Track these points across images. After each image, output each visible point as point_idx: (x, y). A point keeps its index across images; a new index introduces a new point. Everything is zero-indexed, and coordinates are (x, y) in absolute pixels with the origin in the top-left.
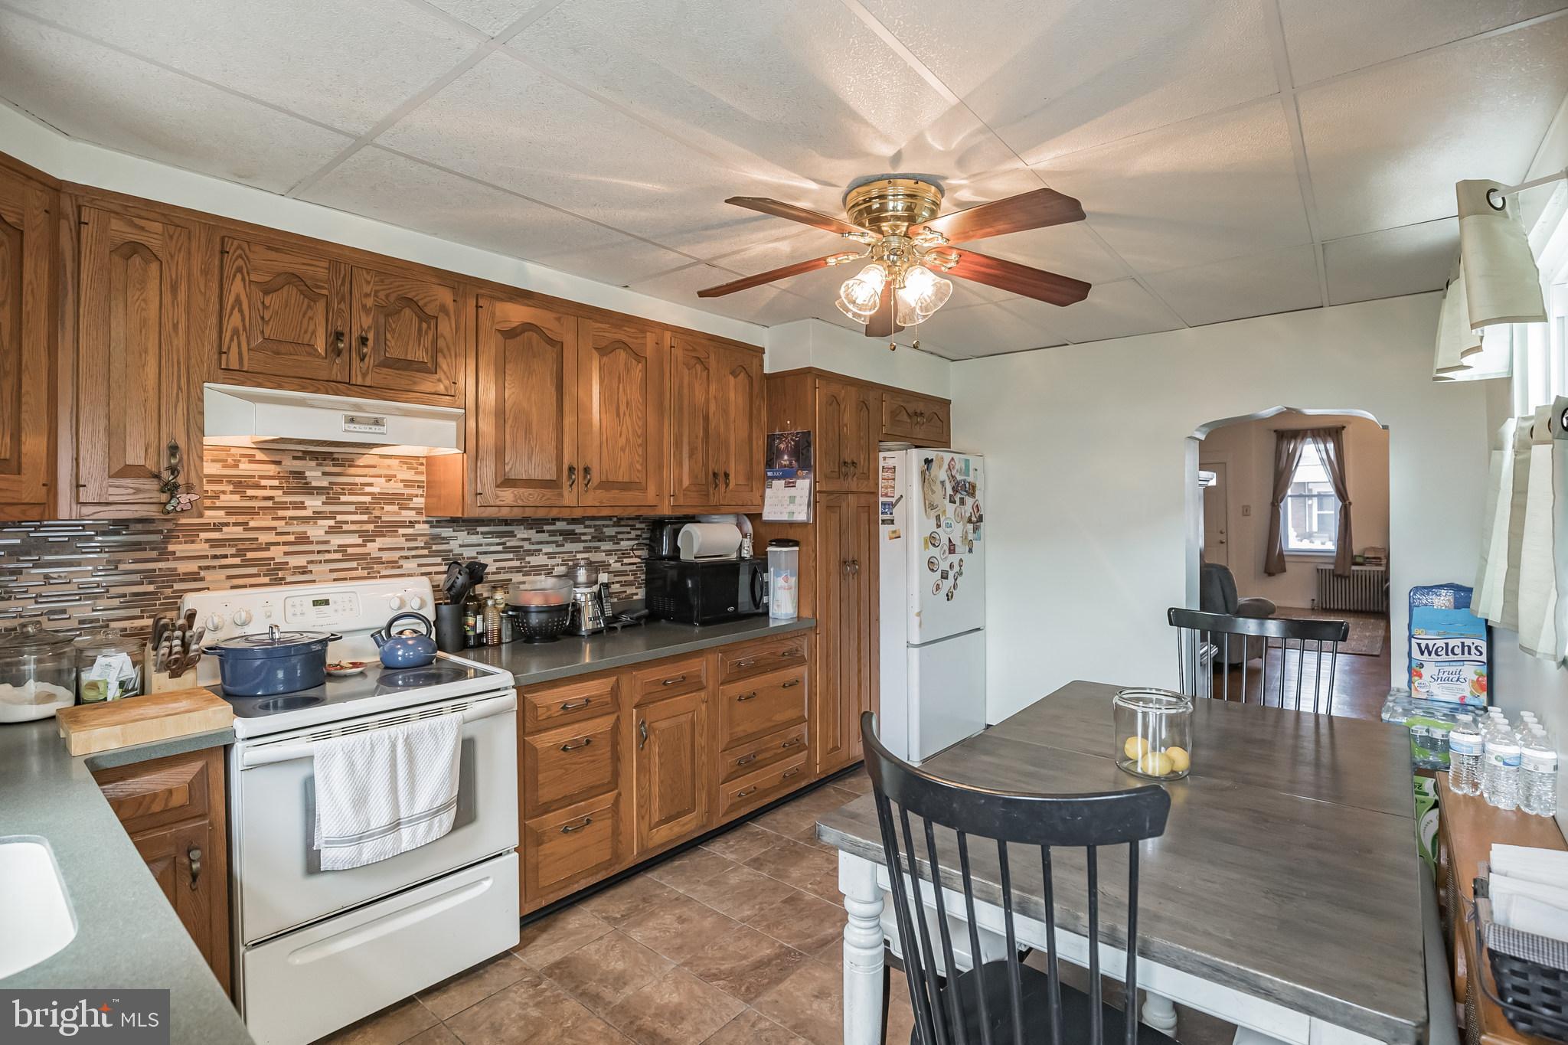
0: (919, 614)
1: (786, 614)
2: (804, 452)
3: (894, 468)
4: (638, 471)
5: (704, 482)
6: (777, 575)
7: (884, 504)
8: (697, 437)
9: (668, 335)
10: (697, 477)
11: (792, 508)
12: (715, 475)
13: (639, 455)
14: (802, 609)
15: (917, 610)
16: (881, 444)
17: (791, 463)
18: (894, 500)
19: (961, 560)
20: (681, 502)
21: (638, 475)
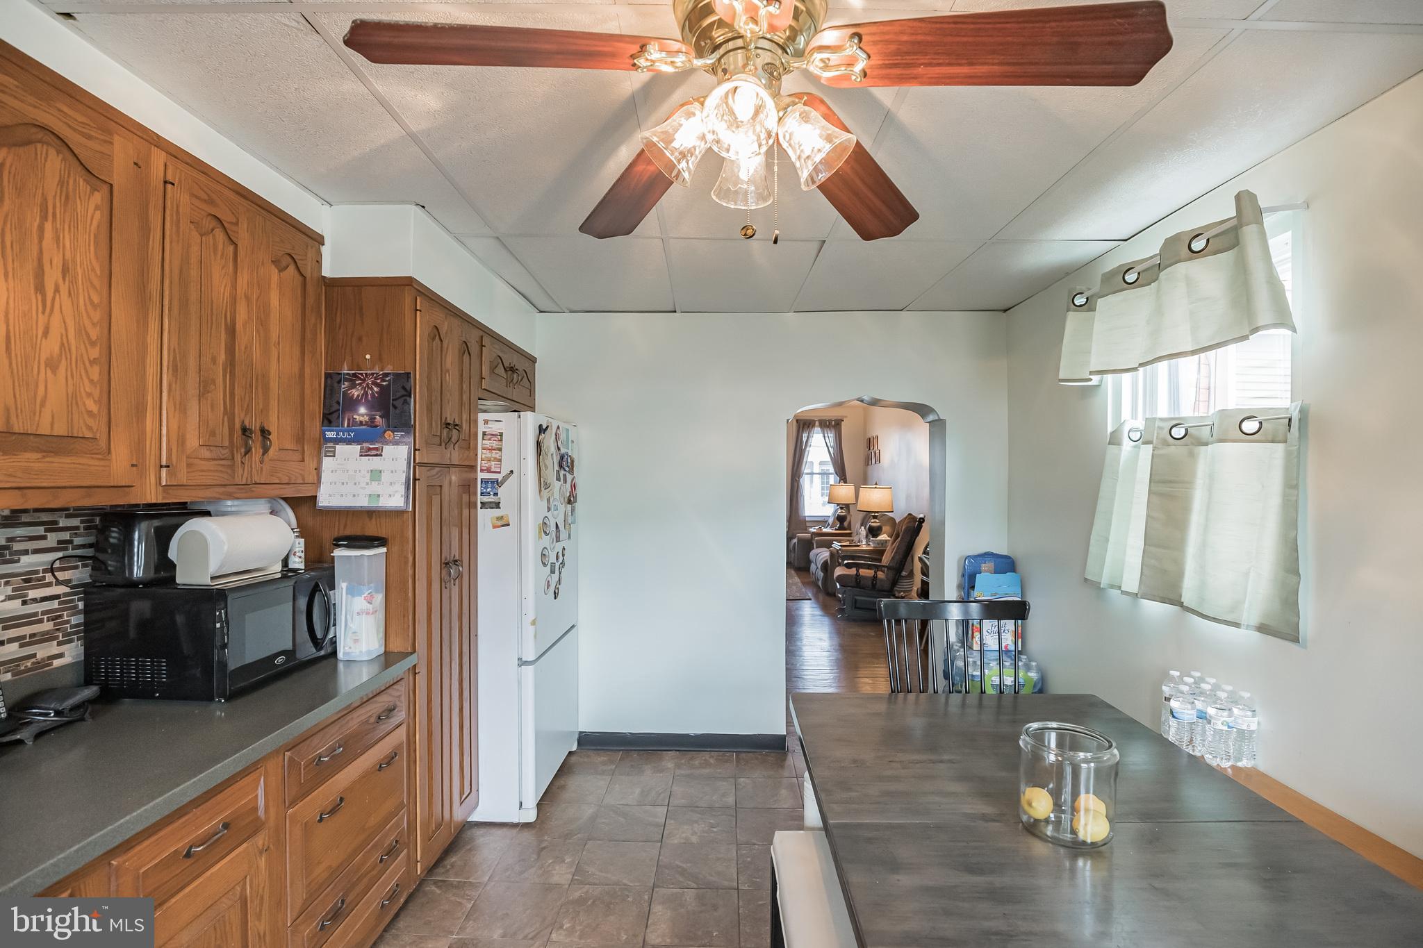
0: (534, 623)
1: (369, 652)
2: (399, 403)
3: (501, 435)
4: (90, 413)
5: (226, 443)
6: (352, 592)
7: (484, 481)
8: (214, 360)
9: (158, 159)
10: (213, 434)
11: (375, 488)
12: (245, 431)
13: (91, 381)
14: (392, 639)
15: (531, 617)
16: (480, 402)
17: (372, 419)
18: (500, 477)
19: (564, 549)
20: (183, 477)
21: (90, 422)
